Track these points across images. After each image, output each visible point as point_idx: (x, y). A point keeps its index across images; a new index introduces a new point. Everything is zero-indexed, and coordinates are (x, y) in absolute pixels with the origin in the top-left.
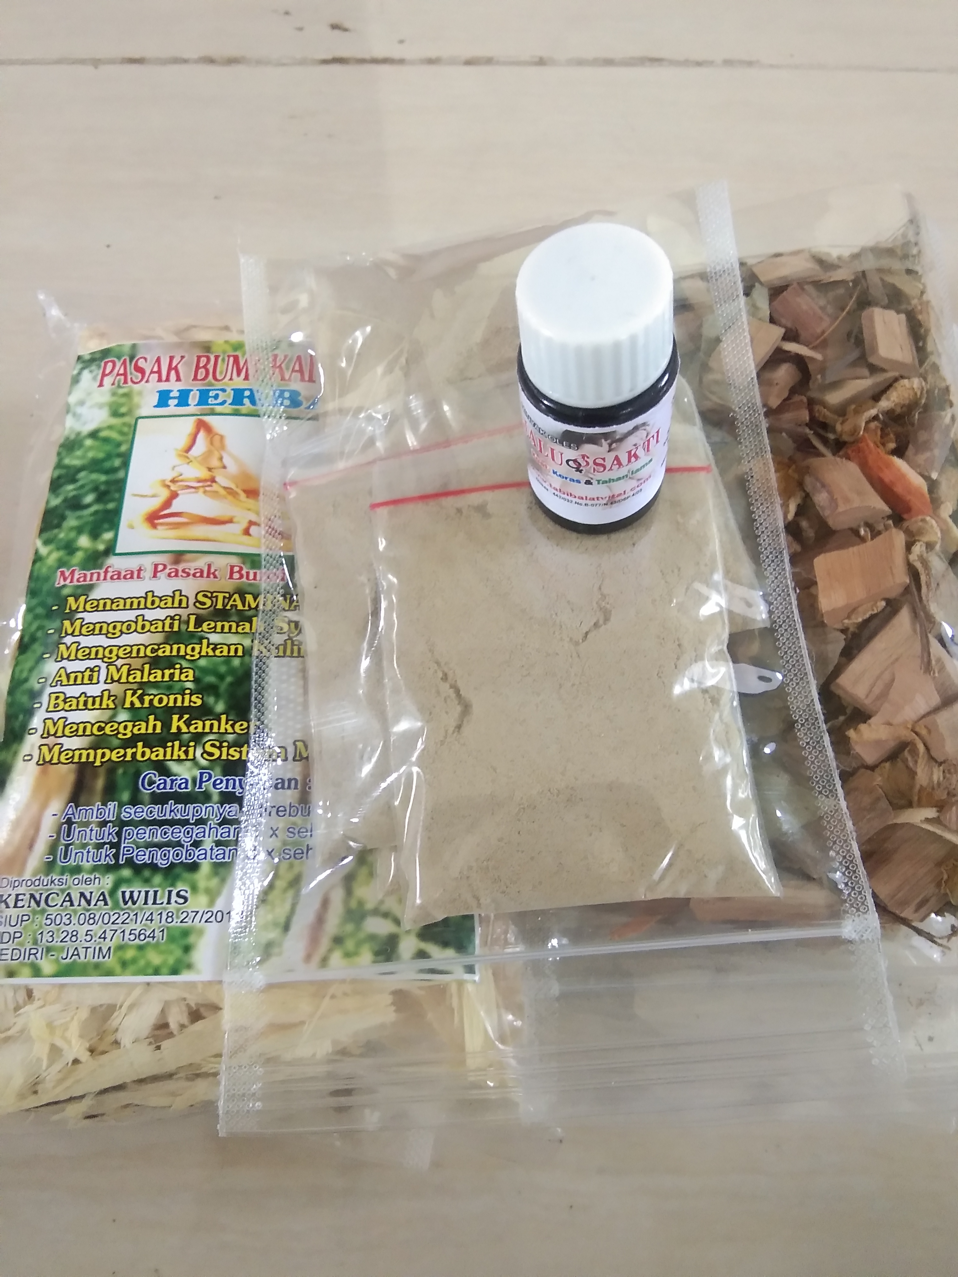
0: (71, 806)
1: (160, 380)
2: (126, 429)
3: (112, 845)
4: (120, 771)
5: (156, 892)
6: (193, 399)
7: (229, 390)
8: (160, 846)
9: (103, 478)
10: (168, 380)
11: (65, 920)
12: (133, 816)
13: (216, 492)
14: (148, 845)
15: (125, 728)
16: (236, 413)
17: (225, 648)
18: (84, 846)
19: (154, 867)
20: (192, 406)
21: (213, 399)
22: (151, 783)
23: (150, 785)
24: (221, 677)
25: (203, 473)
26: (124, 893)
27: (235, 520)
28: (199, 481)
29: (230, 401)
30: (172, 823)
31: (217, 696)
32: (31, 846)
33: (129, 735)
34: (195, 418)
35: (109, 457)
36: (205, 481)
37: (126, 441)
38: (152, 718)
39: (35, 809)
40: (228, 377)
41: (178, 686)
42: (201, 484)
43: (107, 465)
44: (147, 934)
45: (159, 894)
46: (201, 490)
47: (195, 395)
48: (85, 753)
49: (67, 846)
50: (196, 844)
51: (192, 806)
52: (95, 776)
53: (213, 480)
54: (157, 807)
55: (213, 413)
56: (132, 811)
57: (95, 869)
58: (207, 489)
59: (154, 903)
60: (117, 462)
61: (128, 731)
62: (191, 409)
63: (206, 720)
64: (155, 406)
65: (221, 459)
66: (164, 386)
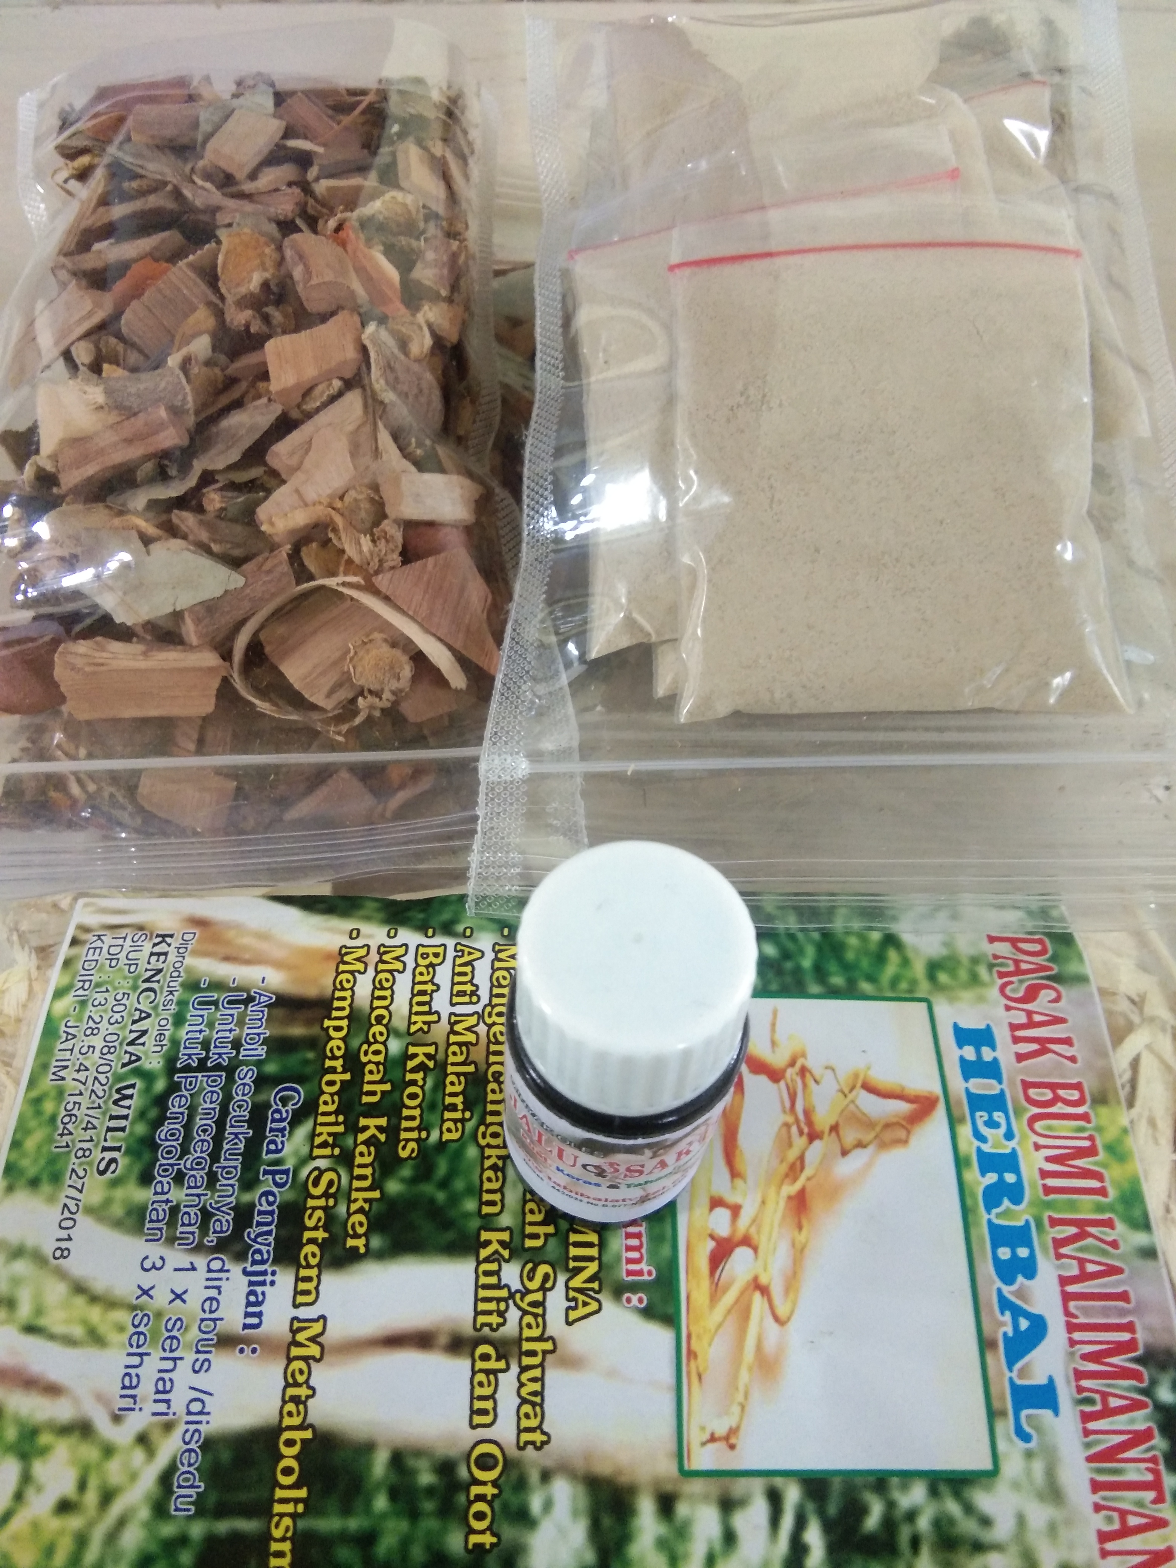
0: (271, 998)
1: (1014, 1027)
2: (904, 985)
3: (202, 1062)
4: (310, 1055)
5: (123, 1129)
6: (980, 1086)
7: (1013, 1144)
8: (188, 1126)
9: (807, 963)
10: (1016, 1040)
11: (117, 1016)
12: (240, 1082)
13: (790, 1145)
14: (192, 1110)
15: (377, 1053)
16: (960, 1163)
17: (496, 1186)
18: (211, 1025)
19: (158, 1123)
20: (965, 1085)
21: (986, 1118)
22: (284, 1101)
23: (281, 1099)
24: (444, 1184)
25: (823, 1118)
26: (133, 1086)
27: (739, 1182)
28: (807, 1113)
29: (986, 1148)
30: (218, 1139)
31: (413, 1181)
32: (227, 959)
33: (364, 1059)
34: (938, 1090)
35: (847, 967)
36: (810, 1122)
37: (880, 989)
38: (387, 1087)
39: (278, 953)
40: (1042, 1141)
41: (434, 1118)
42: (801, 1117)
43: (832, 966)
44: (69, 1126)
45: (121, 1134)
46: (790, 1119)
47: (991, 1087)
48: (346, 1004)
49: (215, 1003)
50: (179, 1178)
51: (237, 1164)
52: (308, 1023)
53: (813, 1136)
54: (246, 1113)
55: (953, 1122)
56: (247, 1080)
57: (175, 1043)
58: (794, 1129)
59: (109, 1129)
60: (838, 980)
61: (371, 1057)
62: (957, 1084)
63: (374, 1169)
64: (956, 1026)
65: (860, 1145)
66: (1002, 1035)
